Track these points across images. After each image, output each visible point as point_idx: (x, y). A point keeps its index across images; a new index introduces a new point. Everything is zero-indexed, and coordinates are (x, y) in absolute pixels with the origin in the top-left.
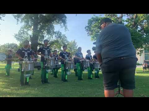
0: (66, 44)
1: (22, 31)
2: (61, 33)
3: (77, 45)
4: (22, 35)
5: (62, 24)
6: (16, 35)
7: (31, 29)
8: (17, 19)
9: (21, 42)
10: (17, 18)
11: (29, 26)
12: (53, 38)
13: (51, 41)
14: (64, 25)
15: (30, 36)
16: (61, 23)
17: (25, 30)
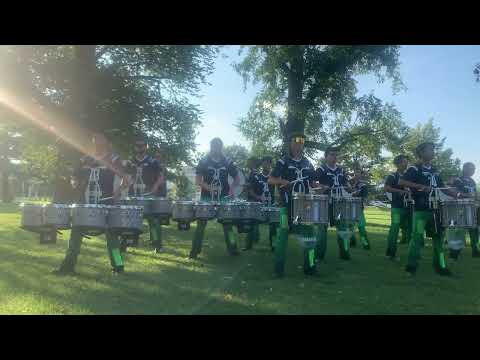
0: (399, 136)
1: (257, 110)
2: (379, 100)
3: (441, 138)
4: (258, 120)
5: (384, 70)
6: (243, 122)
7: (283, 100)
8: (244, 75)
9: (254, 143)
10: (242, 72)
11: (278, 90)
12: (349, 120)
13: (344, 129)
14: (390, 71)
15: (281, 121)
16: (379, 67)
17: (267, 105)
